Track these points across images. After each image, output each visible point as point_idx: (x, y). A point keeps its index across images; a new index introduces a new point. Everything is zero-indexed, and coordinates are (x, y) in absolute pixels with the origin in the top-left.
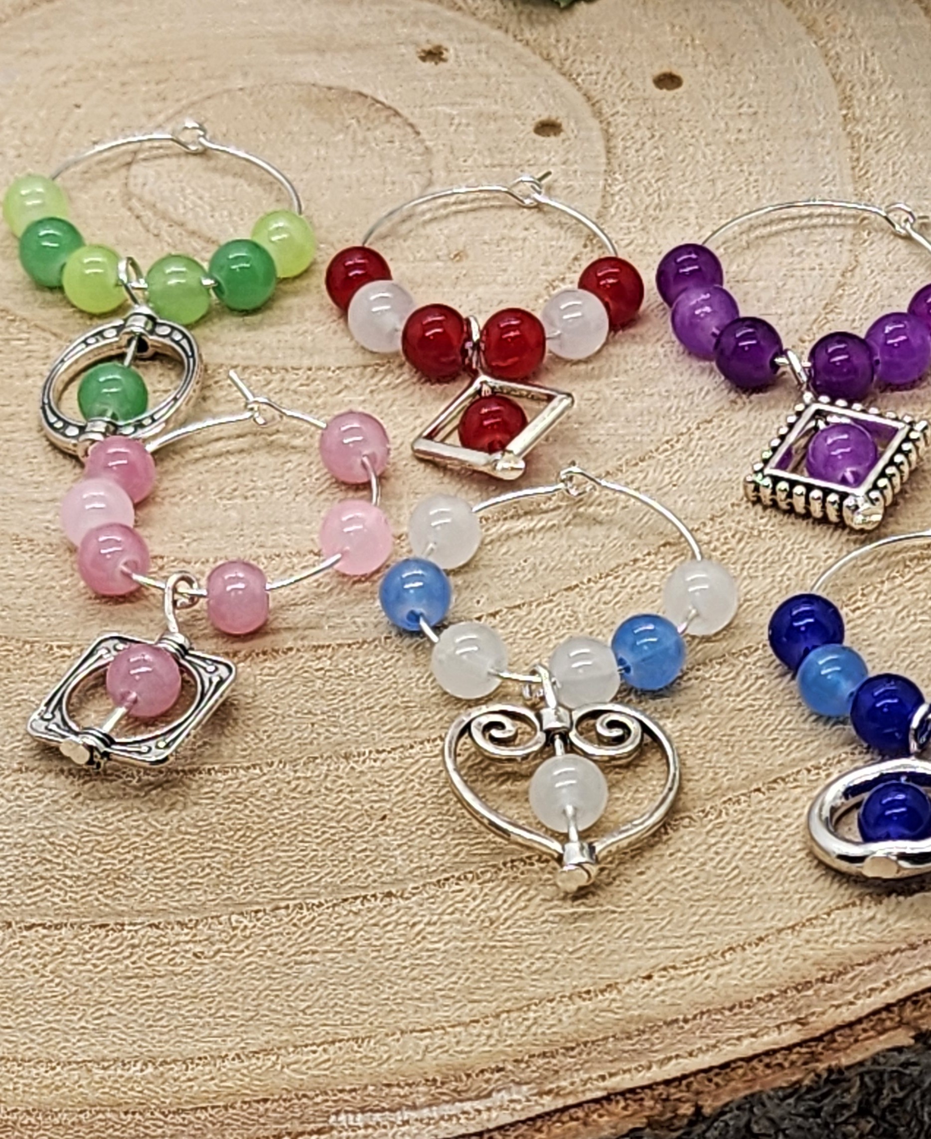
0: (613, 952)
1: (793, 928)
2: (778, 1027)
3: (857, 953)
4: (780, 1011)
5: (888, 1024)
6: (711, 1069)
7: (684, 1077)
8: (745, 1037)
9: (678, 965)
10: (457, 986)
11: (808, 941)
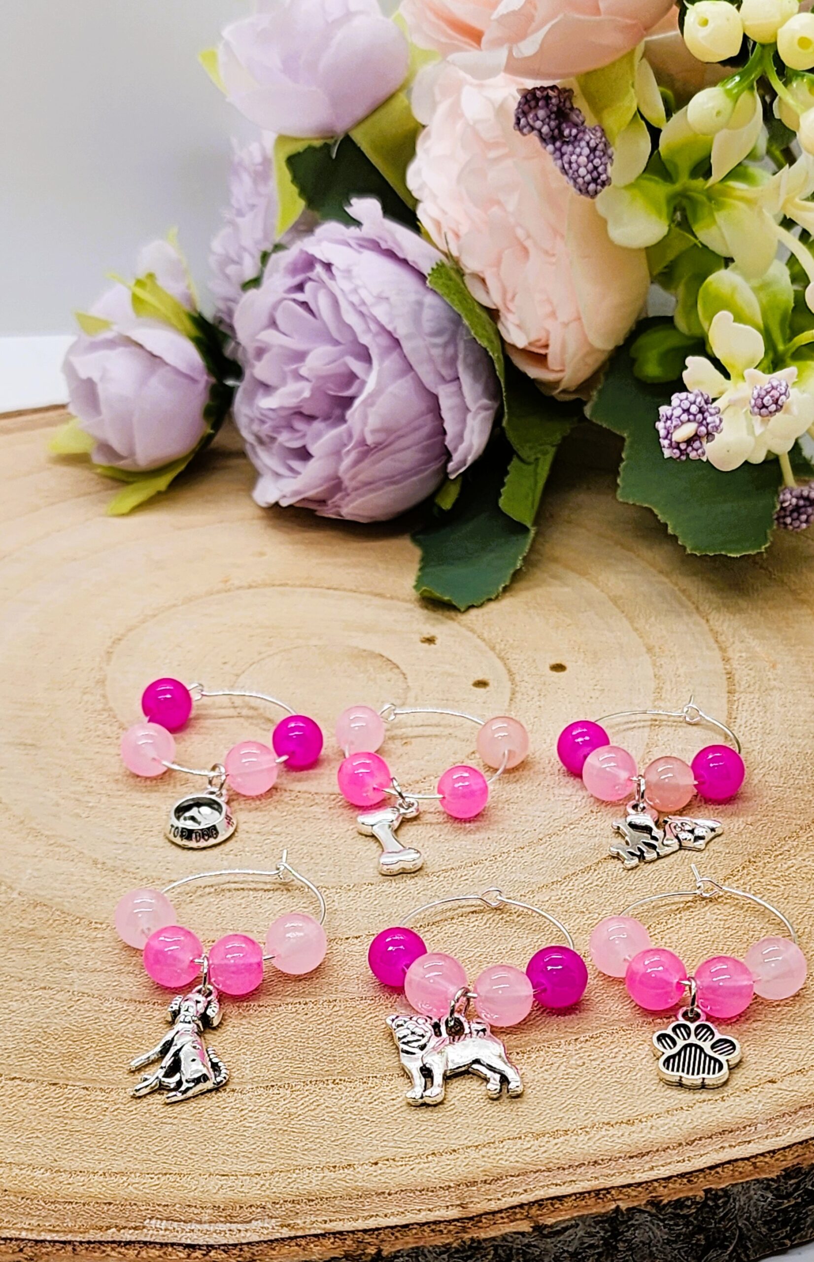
0: (359, 1144)
1: (477, 1146)
2: (447, 1207)
3: (513, 1168)
4: (451, 1197)
5: (518, 1216)
6: (396, 1226)
7: (377, 1229)
8: (425, 1210)
9: (397, 1159)
10: (254, 1151)
11: (483, 1157)
